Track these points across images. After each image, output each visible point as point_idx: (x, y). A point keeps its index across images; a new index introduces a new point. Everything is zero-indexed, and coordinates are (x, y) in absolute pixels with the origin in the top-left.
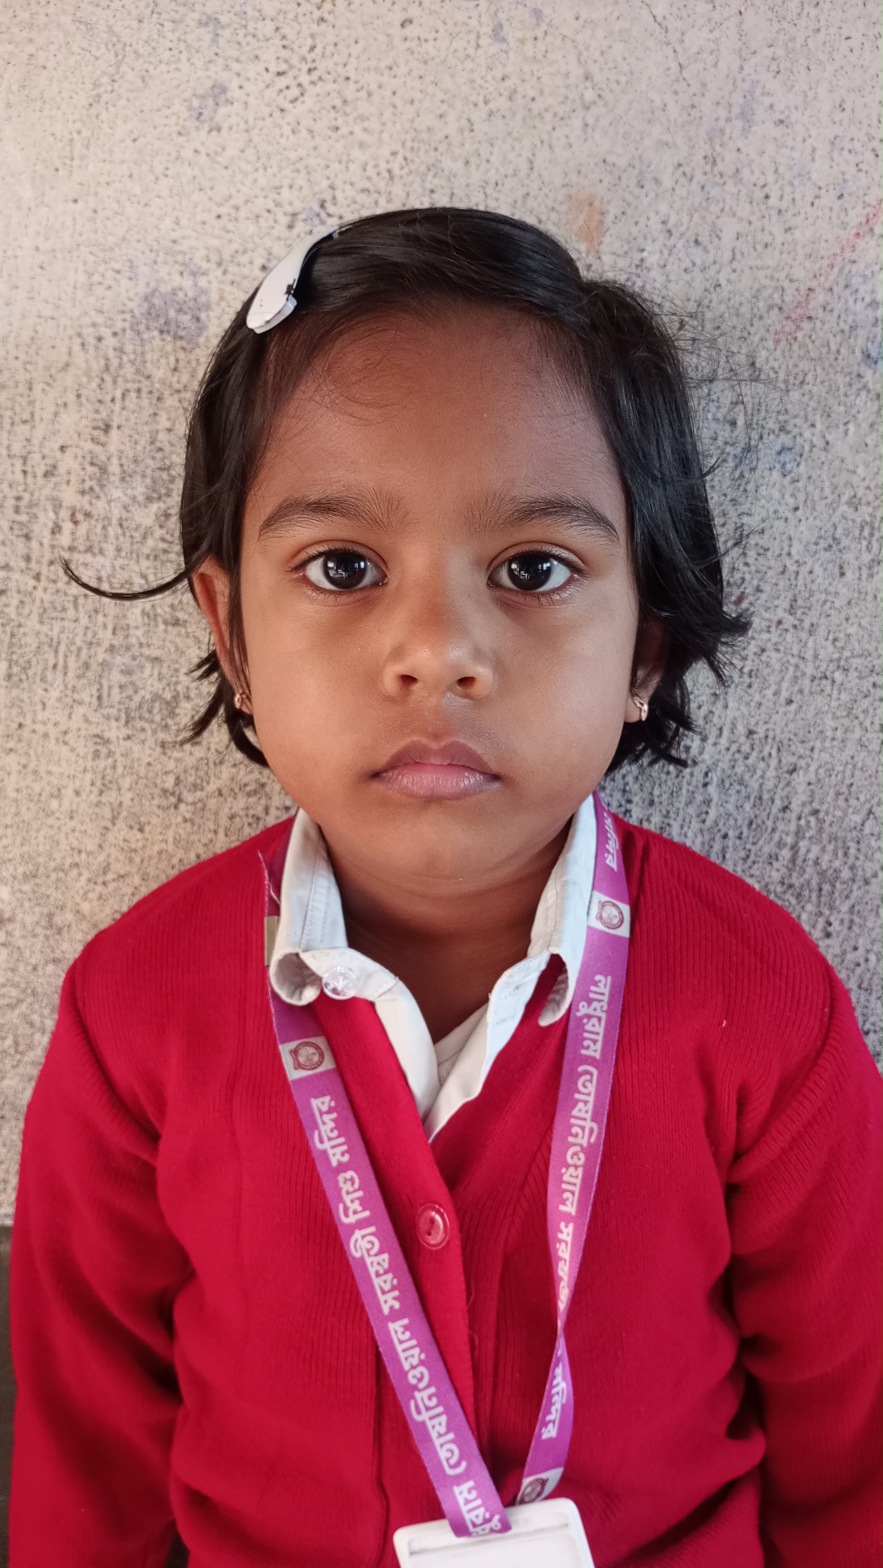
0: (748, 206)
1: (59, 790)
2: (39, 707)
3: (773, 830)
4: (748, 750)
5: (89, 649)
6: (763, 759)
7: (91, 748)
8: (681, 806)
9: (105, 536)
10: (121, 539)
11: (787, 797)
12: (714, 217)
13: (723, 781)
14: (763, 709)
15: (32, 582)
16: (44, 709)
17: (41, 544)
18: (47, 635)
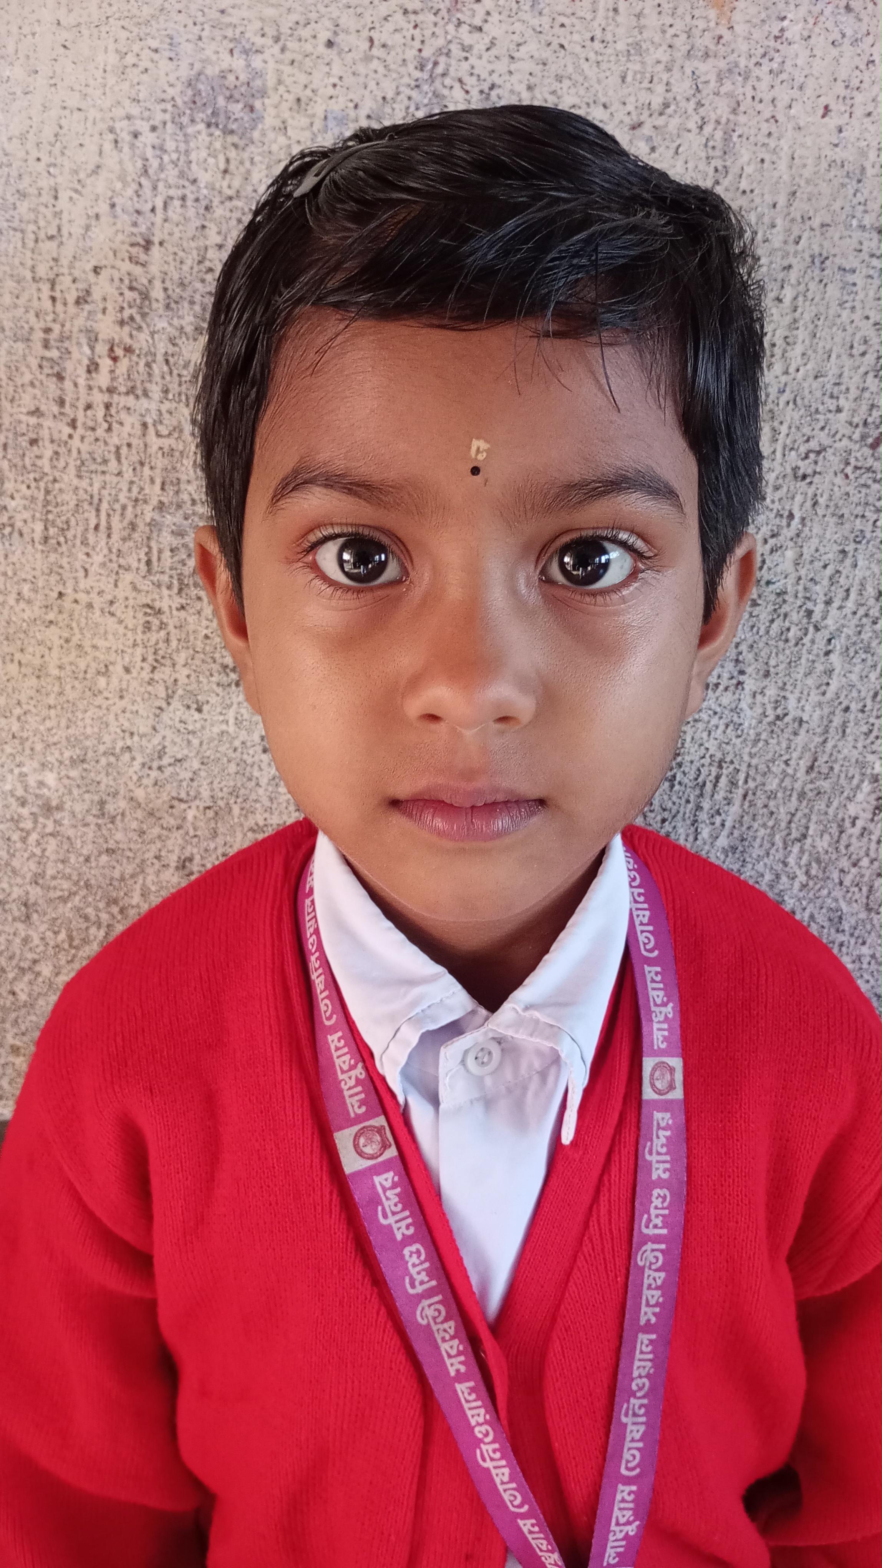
1: (106, 666)
2: (81, 574)
5: (134, 507)
7: (142, 619)
8: (799, 677)
9: (149, 375)
10: (168, 378)
13: (847, 649)
15: (67, 430)
16: (86, 576)
17: (76, 385)
18: (86, 491)
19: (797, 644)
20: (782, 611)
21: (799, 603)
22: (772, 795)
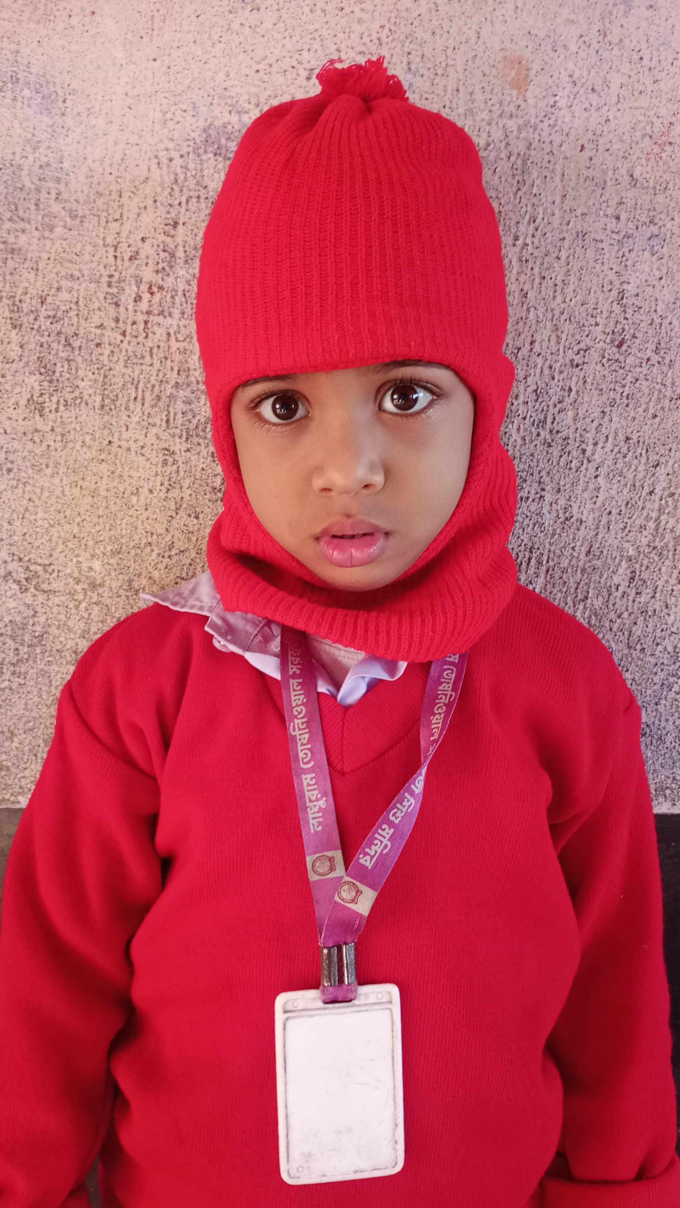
0: (628, 65)
1: (137, 489)
2: (124, 428)
3: (643, 508)
4: (626, 452)
5: (160, 386)
6: (636, 457)
7: (161, 458)
8: (579, 492)
9: (173, 303)
10: (185, 305)
11: (653, 484)
12: (605, 72)
13: (608, 474)
14: (636, 421)
15: (120, 338)
16: (127, 430)
17: (127, 309)
18: (130, 376)
19: (577, 471)
20: (567, 450)
21: (577, 445)
22: (564, 571)
